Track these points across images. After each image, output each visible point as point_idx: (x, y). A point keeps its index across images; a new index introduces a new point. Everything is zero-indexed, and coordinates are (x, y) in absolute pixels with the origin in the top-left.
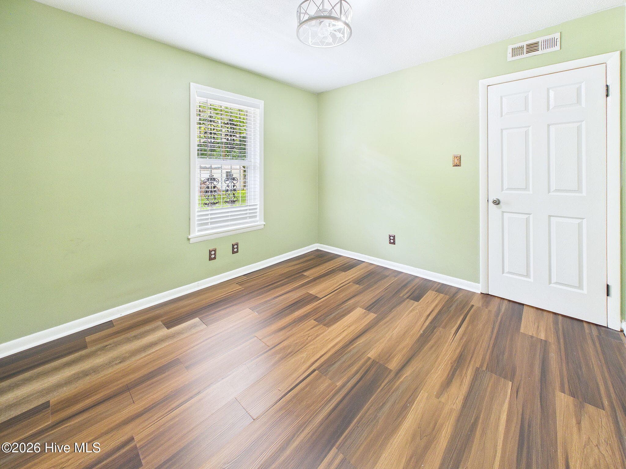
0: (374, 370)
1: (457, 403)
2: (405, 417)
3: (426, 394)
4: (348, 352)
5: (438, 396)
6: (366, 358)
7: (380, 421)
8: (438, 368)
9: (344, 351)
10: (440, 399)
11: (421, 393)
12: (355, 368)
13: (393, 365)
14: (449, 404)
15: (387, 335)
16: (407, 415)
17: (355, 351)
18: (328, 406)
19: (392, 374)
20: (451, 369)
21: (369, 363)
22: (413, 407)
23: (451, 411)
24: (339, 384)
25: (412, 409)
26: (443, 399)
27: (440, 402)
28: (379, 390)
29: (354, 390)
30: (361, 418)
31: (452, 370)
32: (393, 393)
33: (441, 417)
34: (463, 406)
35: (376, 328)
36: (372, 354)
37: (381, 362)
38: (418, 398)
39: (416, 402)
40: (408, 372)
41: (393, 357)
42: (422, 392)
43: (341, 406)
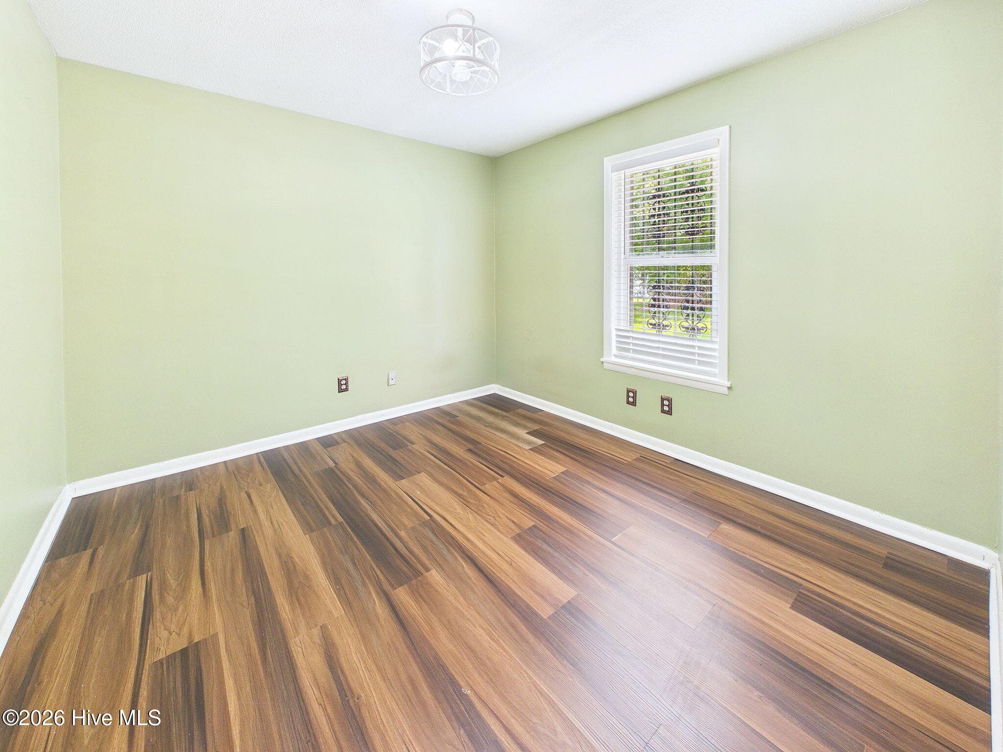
0: (405, 569)
1: (299, 649)
2: (328, 577)
3: (336, 615)
4: (449, 551)
5: (324, 628)
6: (430, 566)
7: (341, 556)
8: (364, 662)
9: (453, 547)
10: (319, 628)
11: (341, 606)
12: (417, 550)
13: (402, 595)
14: (305, 636)
15: (473, 612)
16: (329, 581)
17: (449, 557)
18: (382, 522)
19: (386, 586)
20: (348, 685)
21: (420, 567)
22: (332, 591)
23: (297, 633)
24: (403, 533)
25: (331, 589)
26: (316, 631)
27: (316, 626)
28: (374, 566)
29: (388, 545)
30: (352, 540)
31: (346, 687)
32: (362, 578)
33: (300, 615)
34: (289, 652)
35: (497, 600)
36: (435, 576)
37: (414, 582)
38: (338, 602)
39: (335, 597)
40: (380, 609)
41: (417, 601)
42: (343, 611)
43: (375, 529)
